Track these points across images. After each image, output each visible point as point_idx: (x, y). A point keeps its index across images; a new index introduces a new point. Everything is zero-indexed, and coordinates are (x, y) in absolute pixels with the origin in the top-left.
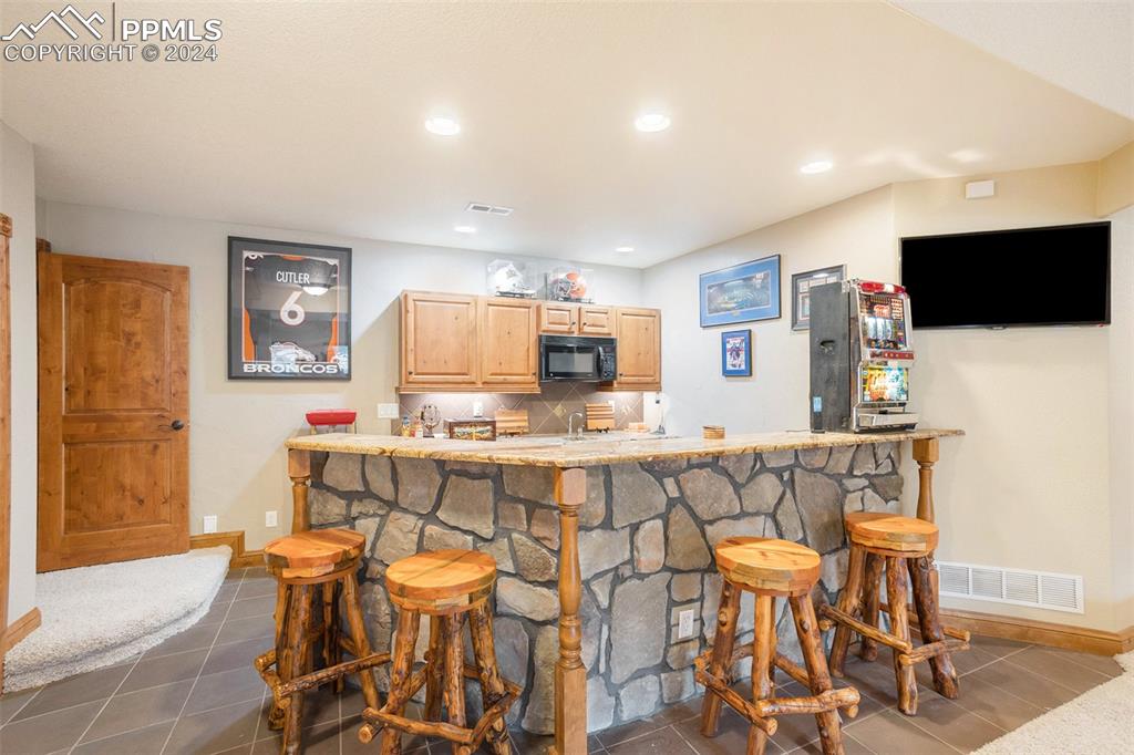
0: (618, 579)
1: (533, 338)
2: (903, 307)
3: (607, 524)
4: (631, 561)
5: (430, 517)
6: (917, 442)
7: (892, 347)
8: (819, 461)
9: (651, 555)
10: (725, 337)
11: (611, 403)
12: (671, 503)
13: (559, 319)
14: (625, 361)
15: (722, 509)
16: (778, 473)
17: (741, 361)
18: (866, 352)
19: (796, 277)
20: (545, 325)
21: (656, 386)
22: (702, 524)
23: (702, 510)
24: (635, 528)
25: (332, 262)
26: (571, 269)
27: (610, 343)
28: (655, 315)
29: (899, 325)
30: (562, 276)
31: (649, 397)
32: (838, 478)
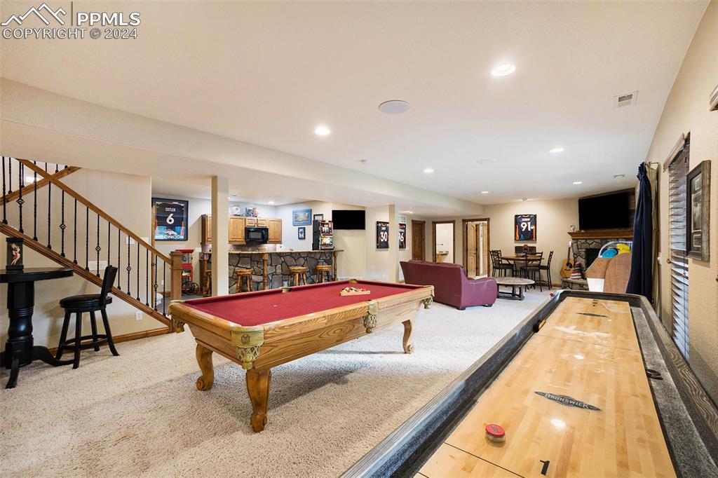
0: (273, 275)
1: (244, 228)
2: (331, 225)
3: (271, 265)
4: (275, 272)
5: (237, 266)
6: (334, 252)
7: (328, 233)
8: (313, 256)
9: (279, 271)
10: (299, 228)
11: (266, 247)
12: (283, 262)
13: (251, 222)
14: (271, 235)
15: (292, 264)
16: (304, 258)
17: (303, 235)
18: (322, 235)
19: (314, 215)
20: (247, 224)
21: (280, 242)
22: (288, 266)
23: (288, 263)
24: (276, 266)
25: (182, 205)
26: (254, 207)
27: (266, 230)
28: (280, 221)
29: (330, 229)
30: (251, 208)
31: (278, 245)
32: (317, 259)
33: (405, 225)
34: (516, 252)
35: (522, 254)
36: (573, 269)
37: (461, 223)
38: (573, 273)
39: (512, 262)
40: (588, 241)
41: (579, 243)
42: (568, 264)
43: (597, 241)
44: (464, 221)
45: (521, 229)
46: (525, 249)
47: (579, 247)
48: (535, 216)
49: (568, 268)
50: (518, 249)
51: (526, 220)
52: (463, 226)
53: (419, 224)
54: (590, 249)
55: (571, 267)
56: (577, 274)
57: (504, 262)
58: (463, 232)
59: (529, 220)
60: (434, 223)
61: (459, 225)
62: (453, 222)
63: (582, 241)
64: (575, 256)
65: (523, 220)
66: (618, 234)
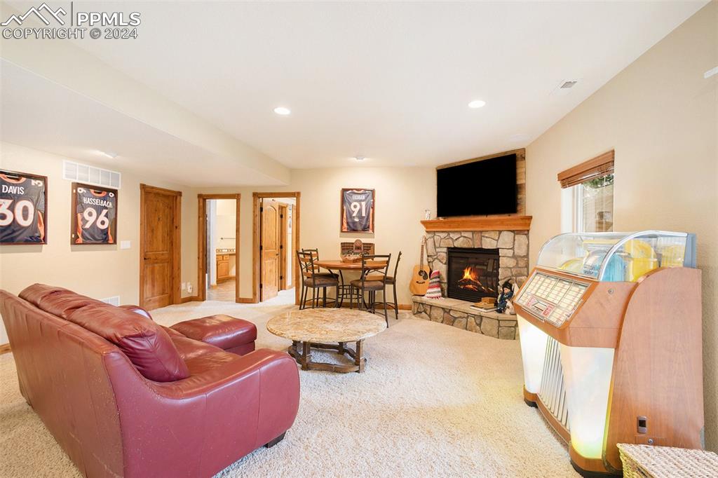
33: (115, 192)
34: (343, 253)
35: (353, 257)
36: (428, 281)
37: (251, 199)
38: (430, 288)
39: (335, 272)
40: (451, 235)
41: (436, 237)
42: (420, 272)
43: (466, 235)
44: (256, 195)
45: (350, 213)
46: (358, 248)
47: (437, 245)
48: (373, 192)
49: (421, 279)
50: (346, 248)
51: (359, 197)
52: (255, 205)
53: (168, 197)
54: (455, 248)
55: (425, 278)
56: (435, 290)
57: (324, 271)
58: (255, 216)
59: (363, 197)
60: (203, 199)
61: (247, 203)
62: (237, 197)
63: (443, 235)
64: (430, 259)
65: (355, 197)
66: (502, 223)
